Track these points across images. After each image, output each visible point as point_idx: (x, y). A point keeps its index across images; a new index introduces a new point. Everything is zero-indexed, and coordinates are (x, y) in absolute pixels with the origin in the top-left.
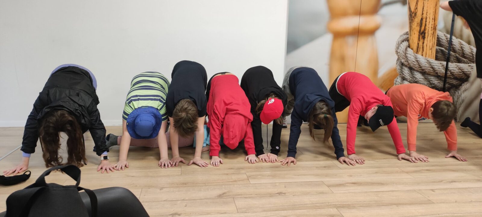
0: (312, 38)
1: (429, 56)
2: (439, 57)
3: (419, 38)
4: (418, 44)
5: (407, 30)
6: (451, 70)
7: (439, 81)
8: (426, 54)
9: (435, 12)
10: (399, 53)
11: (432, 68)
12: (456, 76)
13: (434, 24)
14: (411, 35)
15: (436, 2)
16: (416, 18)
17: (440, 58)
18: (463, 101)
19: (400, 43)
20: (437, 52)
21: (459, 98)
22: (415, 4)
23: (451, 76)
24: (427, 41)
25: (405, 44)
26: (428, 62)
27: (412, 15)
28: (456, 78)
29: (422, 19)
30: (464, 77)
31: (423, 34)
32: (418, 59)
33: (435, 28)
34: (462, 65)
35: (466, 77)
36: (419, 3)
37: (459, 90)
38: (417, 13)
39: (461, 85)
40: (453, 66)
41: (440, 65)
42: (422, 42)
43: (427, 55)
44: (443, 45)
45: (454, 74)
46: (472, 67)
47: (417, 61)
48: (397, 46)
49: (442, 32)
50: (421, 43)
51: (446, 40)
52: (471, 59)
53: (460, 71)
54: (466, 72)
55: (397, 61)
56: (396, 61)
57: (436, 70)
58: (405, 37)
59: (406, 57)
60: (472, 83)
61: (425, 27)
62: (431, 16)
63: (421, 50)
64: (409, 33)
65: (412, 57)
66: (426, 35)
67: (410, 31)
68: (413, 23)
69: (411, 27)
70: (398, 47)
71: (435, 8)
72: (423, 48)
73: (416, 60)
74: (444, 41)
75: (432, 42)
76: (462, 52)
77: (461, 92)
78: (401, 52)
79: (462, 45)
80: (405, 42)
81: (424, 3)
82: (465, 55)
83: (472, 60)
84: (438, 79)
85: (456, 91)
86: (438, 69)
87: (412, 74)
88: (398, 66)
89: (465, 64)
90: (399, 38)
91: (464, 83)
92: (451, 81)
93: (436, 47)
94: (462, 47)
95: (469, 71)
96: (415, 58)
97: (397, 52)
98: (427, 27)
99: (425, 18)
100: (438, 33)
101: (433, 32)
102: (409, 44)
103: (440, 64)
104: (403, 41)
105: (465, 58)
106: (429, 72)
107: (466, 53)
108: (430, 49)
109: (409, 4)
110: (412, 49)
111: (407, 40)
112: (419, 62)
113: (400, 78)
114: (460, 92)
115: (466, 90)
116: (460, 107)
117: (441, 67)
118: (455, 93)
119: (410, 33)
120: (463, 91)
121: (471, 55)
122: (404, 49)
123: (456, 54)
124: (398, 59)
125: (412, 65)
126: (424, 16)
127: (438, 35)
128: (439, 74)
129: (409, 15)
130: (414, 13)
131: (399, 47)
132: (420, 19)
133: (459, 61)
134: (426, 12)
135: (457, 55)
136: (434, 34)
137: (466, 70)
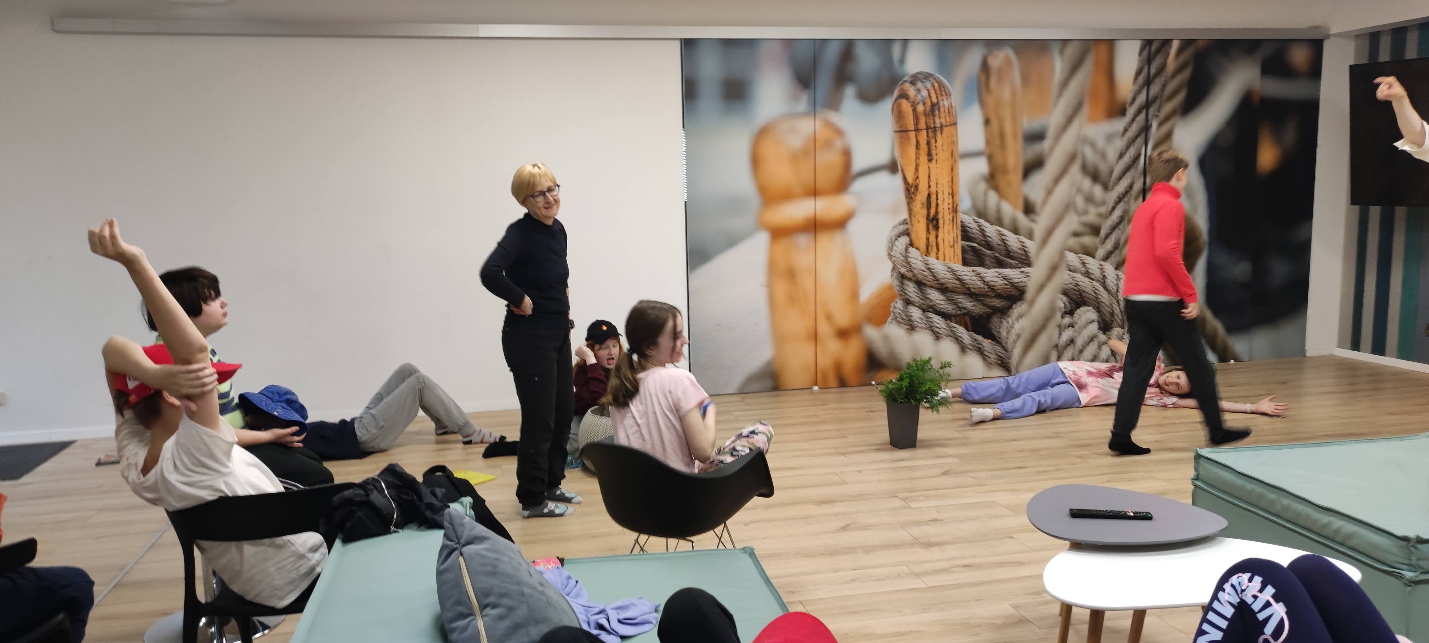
0: (732, 241)
1: (950, 260)
2: (969, 261)
3: (928, 229)
4: (928, 239)
5: (905, 215)
6: (988, 282)
7: (974, 303)
8: (944, 256)
9: (952, 181)
10: (893, 258)
11: (959, 279)
12: (999, 291)
13: (953, 202)
14: (912, 225)
15: (952, 165)
16: (918, 194)
17: (971, 262)
18: (1018, 336)
19: (894, 239)
20: (964, 251)
21: (1009, 332)
22: (913, 170)
23: (990, 293)
24: (944, 232)
25: (904, 240)
26: (949, 270)
27: (910, 190)
28: (999, 296)
29: (929, 196)
30: (1014, 292)
31: (935, 222)
32: (931, 266)
33: (955, 210)
34: (1007, 272)
35: (1018, 293)
36: (920, 169)
37: (1008, 317)
38: (918, 185)
39: (1010, 307)
40: (992, 275)
41: (973, 274)
42: (935, 235)
43: (947, 258)
44: (972, 237)
45: (996, 288)
46: (1028, 275)
47: (929, 269)
48: (889, 246)
49: (969, 216)
50: (932, 238)
51: (978, 228)
52: (1023, 259)
53: (1006, 282)
54: (1017, 283)
55: (892, 271)
56: (890, 271)
57: (966, 284)
58: (902, 228)
59: (908, 263)
60: (1032, 303)
61: (937, 209)
62: (944, 190)
63: (934, 249)
64: (908, 221)
65: (920, 263)
66: (941, 222)
67: (910, 217)
68: (914, 204)
69: (910, 211)
70: (891, 246)
71: (950, 176)
72: (937, 245)
73: (926, 268)
74: (975, 231)
75: (953, 233)
76: (1005, 248)
77: (1012, 321)
78: (898, 255)
79: (1004, 235)
80: (902, 237)
81: (929, 168)
82: (1011, 254)
83: (1026, 262)
84: (972, 299)
85: (1002, 320)
86: (970, 281)
87: (923, 293)
88: (896, 280)
89: (1014, 270)
90: (891, 232)
91: (1015, 303)
92: (991, 302)
93: (961, 243)
94: (1003, 239)
95: (1022, 282)
96: (925, 265)
97: (890, 256)
98: (940, 209)
99: (935, 193)
100: (962, 217)
101: (953, 216)
102: (911, 241)
103: (973, 271)
104: (899, 236)
105: (1012, 259)
106: (954, 287)
107: (1012, 249)
108: (951, 247)
109: (902, 171)
110: (917, 249)
111: (907, 233)
112: (932, 270)
113: (901, 302)
114: (1010, 321)
115: (1021, 316)
116: (1013, 348)
117: (974, 278)
118: (1001, 322)
119: (911, 221)
120: (1016, 318)
121: (1022, 252)
122: (903, 250)
123: (994, 253)
124: (894, 268)
125: (920, 277)
126: (933, 189)
127: (962, 222)
128: (973, 290)
129: (905, 191)
130: (914, 186)
131: (893, 246)
132: (926, 196)
133: (1001, 264)
134: (935, 182)
135: (997, 255)
136: (955, 220)
137: (1017, 280)
